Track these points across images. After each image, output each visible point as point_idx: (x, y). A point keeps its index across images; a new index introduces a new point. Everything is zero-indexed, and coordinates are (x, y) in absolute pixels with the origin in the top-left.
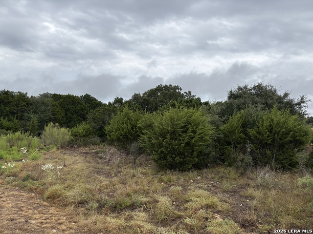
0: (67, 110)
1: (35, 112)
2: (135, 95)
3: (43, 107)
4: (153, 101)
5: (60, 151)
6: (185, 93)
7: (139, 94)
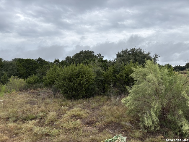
0: (27, 68)
1: (6, 70)
2: (67, 57)
3: (11, 67)
4: (78, 60)
5: (18, 92)
6: (97, 55)
7: (70, 57)
